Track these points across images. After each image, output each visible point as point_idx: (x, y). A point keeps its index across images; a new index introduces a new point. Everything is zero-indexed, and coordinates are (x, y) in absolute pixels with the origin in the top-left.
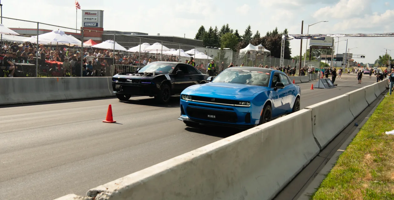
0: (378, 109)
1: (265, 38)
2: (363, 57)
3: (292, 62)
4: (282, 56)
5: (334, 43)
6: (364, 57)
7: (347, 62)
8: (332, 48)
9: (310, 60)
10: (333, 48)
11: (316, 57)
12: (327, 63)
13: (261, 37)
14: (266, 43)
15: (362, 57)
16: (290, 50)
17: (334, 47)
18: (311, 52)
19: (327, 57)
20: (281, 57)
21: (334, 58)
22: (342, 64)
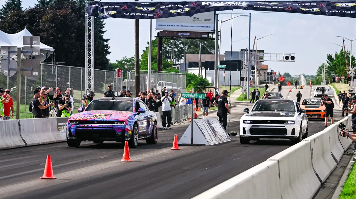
0: (347, 195)
1: (37, 13)
2: (290, 59)
3: (116, 76)
4: (89, 61)
5: (219, 22)
6: (293, 58)
7: (253, 73)
8: (215, 37)
9: (160, 69)
10: (217, 36)
11: (173, 60)
12: (204, 77)
13: (23, 9)
14: (39, 26)
15: (287, 58)
16: (105, 43)
17: (219, 34)
18: (160, 47)
19: (203, 61)
20: (87, 63)
21: (222, 63)
22: (242, 79)
